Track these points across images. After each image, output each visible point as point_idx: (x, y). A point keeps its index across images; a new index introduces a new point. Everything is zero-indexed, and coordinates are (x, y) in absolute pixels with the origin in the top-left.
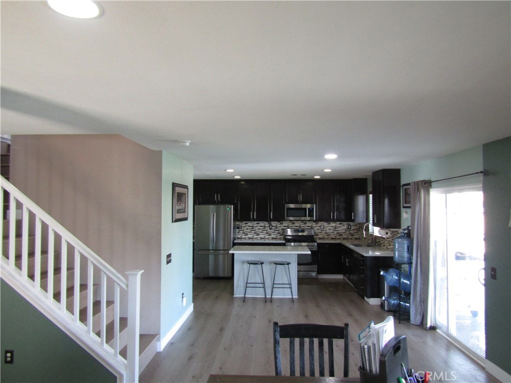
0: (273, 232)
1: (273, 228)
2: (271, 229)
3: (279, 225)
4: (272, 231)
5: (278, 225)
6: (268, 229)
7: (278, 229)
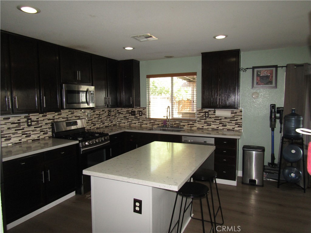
0: (33, 131)
1: (33, 123)
2: (29, 126)
3: (42, 119)
4: (32, 128)
5: (40, 119)
6: (26, 126)
7: (40, 125)
